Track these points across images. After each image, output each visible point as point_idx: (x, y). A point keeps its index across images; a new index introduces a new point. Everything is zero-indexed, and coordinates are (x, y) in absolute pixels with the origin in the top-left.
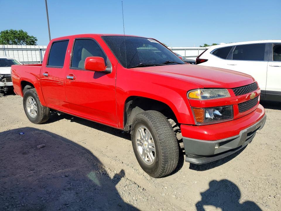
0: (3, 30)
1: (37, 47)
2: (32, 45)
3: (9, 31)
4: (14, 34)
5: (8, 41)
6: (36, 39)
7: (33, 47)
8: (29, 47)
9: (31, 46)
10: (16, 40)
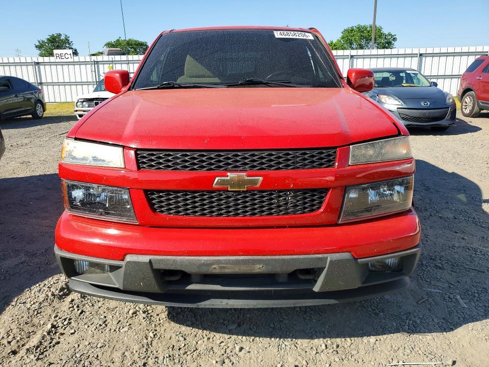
0: (346, 28)
1: (394, 51)
2: (387, 48)
3: (355, 28)
4: (363, 32)
5: (351, 44)
6: (394, 38)
7: (388, 51)
8: (381, 51)
9: (386, 50)
10: (363, 43)
